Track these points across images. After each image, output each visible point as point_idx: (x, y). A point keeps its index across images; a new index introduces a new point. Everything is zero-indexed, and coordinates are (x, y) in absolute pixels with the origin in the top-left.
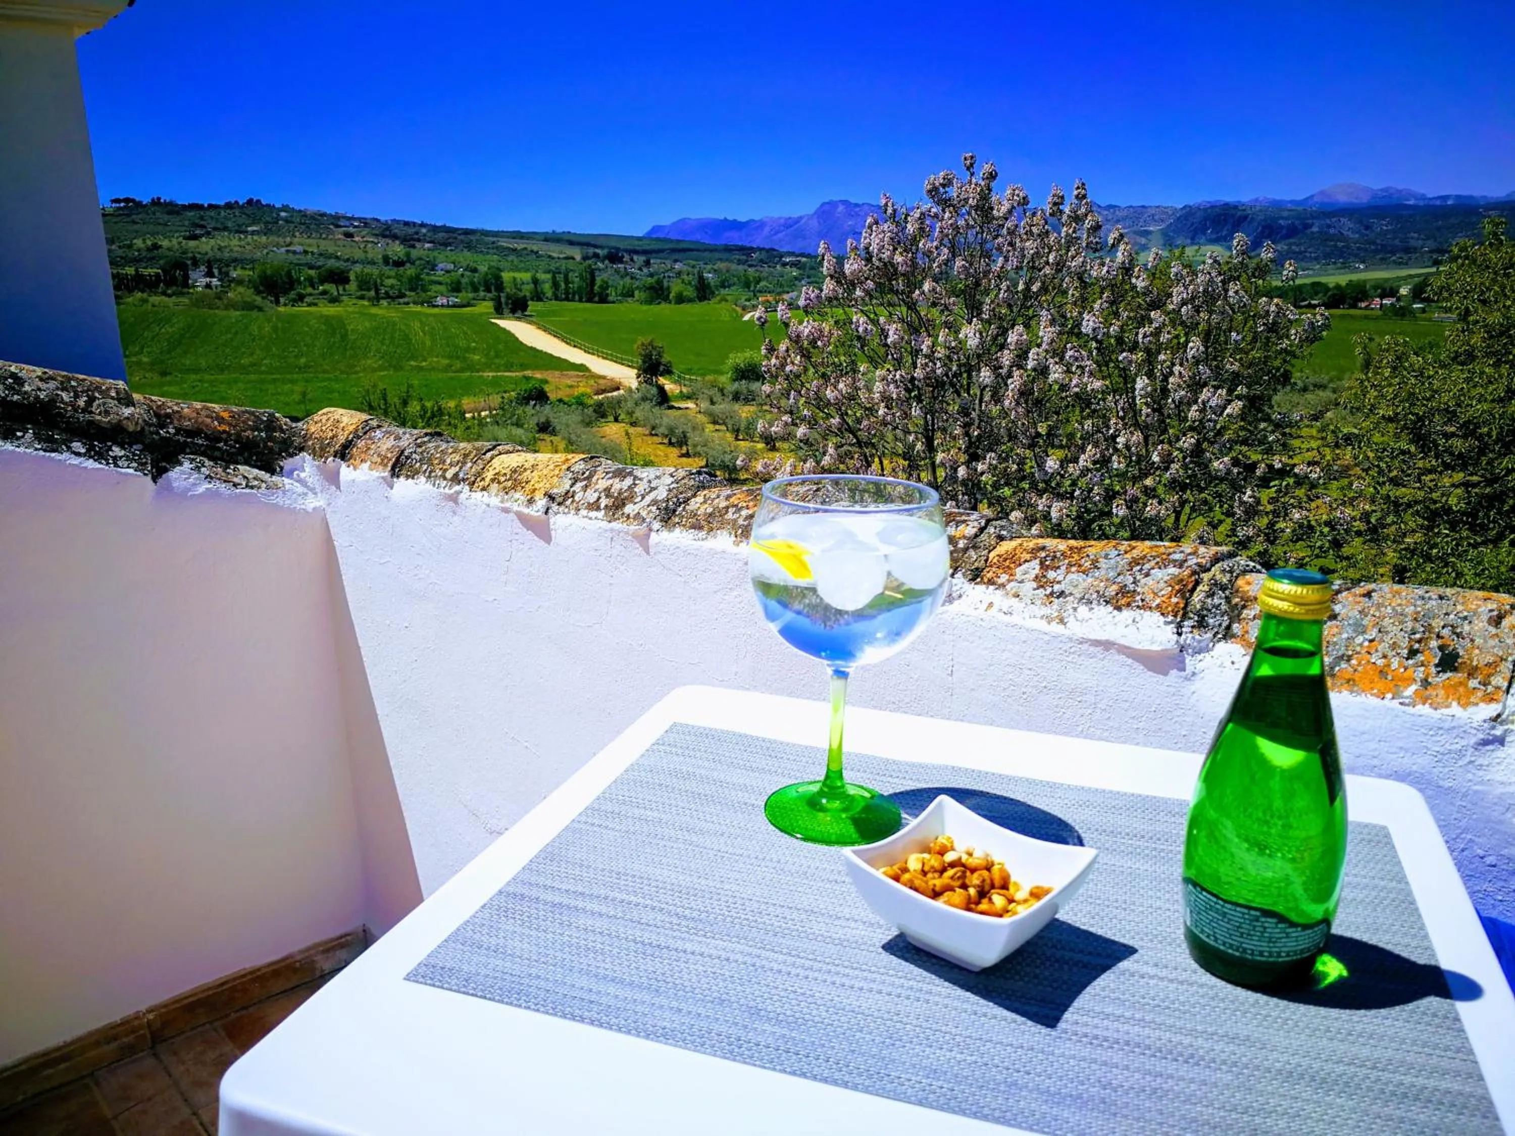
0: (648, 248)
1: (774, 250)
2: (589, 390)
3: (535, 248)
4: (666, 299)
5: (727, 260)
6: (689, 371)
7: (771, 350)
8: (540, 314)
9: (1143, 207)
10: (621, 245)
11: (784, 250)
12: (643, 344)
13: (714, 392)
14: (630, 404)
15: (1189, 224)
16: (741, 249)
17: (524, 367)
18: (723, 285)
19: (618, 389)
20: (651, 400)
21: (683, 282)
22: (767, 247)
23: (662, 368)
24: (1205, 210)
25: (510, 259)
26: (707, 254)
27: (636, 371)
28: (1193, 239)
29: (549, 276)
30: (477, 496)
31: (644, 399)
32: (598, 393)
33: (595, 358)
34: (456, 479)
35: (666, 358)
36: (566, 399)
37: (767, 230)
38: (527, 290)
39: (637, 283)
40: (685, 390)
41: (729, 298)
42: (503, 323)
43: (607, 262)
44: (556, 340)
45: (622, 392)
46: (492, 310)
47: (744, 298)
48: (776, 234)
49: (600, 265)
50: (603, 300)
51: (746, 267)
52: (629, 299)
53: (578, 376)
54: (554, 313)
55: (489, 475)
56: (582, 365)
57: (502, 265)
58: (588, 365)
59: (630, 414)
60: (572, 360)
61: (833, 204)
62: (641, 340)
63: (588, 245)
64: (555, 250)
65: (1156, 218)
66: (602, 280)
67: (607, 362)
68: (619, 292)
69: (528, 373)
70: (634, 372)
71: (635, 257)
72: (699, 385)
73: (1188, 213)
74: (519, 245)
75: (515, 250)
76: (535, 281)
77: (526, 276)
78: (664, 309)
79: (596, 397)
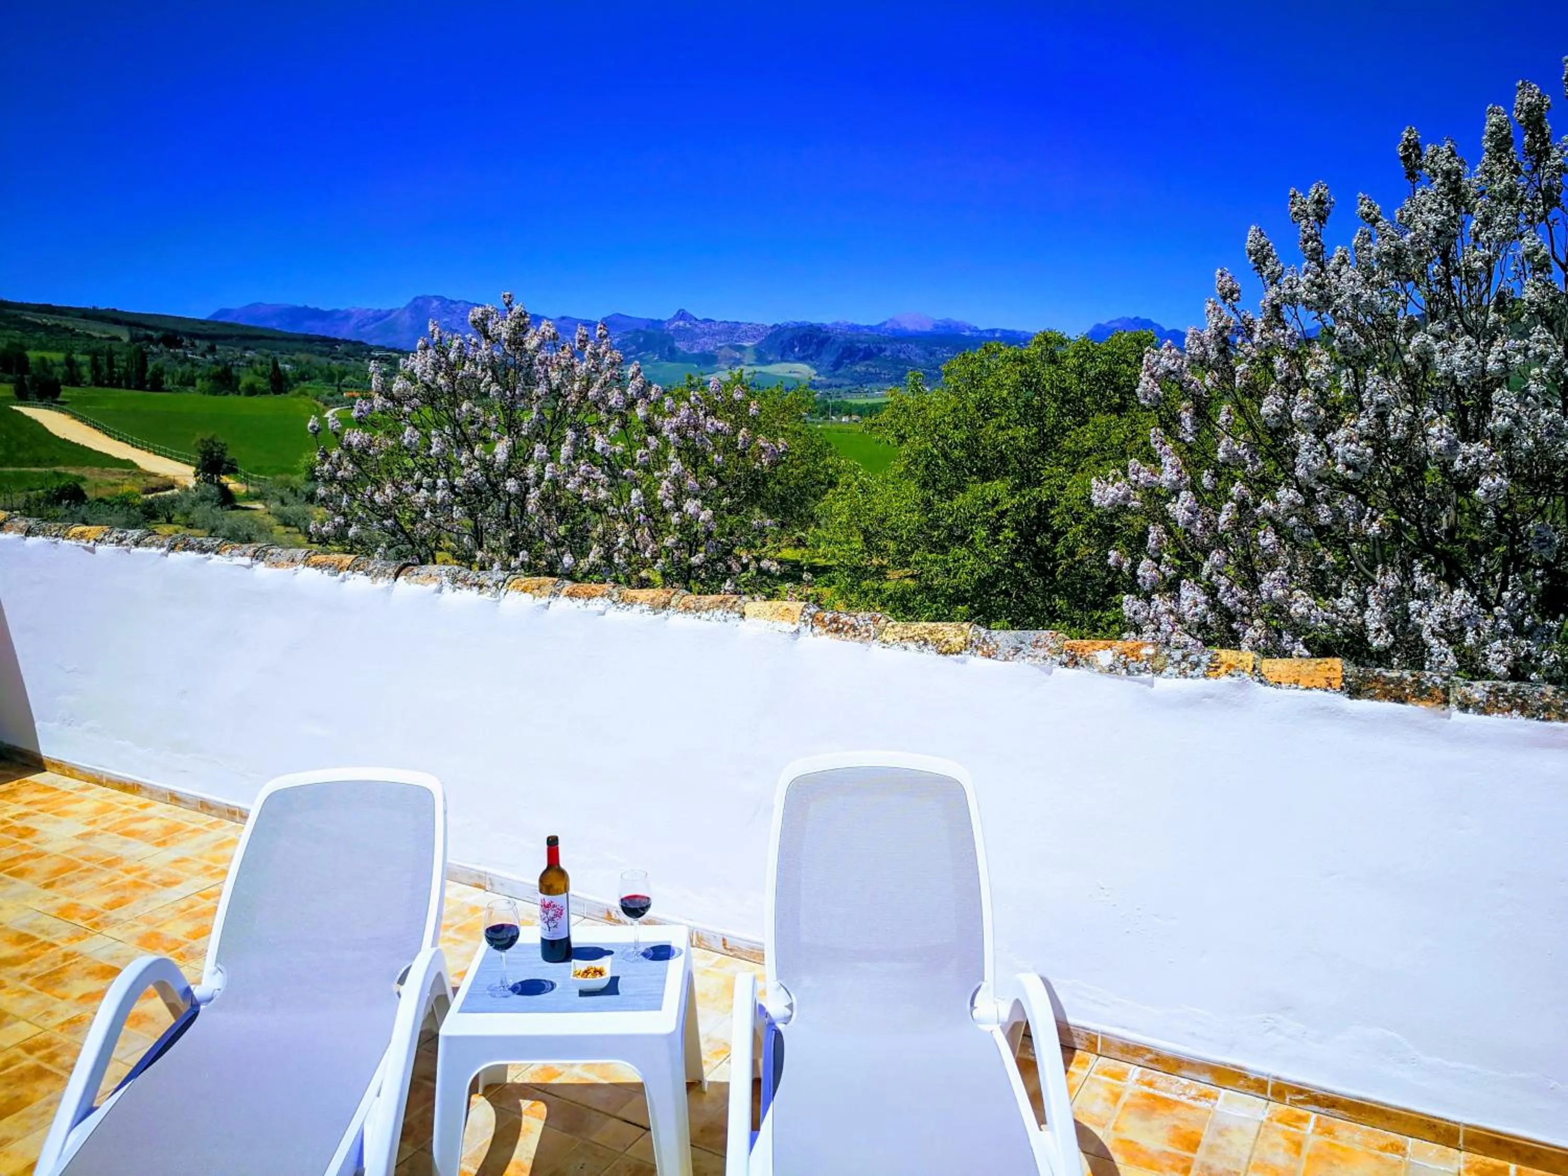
0: (214, 332)
1: (361, 343)
2: (136, 490)
3: (70, 325)
4: (235, 390)
5: (307, 351)
6: (258, 470)
7: (326, 456)
8: (77, 400)
9: (737, 323)
10: (180, 328)
11: (373, 343)
12: (202, 440)
13: (286, 492)
14: (186, 504)
15: (779, 341)
16: (324, 340)
17: (54, 461)
18: (303, 377)
19: (172, 487)
20: (212, 500)
21: (255, 372)
22: (354, 339)
23: (225, 466)
24: (793, 329)
25: (37, 335)
26: (284, 344)
27: (194, 469)
28: (782, 356)
29: (87, 358)
30: (66, 542)
31: (203, 499)
32: (147, 492)
33: (144, 453)
34: (56, 536)
35: (229, 456)
36: (108, 499)
37: (353, 321)
38: (59, 373)
39: (198, 372)
40: (251, 489)
41: (309, 392)
42: (28, 411)
43: (161, 345)
44: (96, 432)
45: (176, 491)
46: (13, 394)
47: (327, 392)
48: (364, 326)
49: (155, 350)
50: (157, 386)
51: (329, 359)
52: (190, 389)
53: (124, 473)
54: (91, 400)
55: (71, 534)
56: (128, 461)
57: (26, 342)
58: (135, 461)
59: (187, 514)
60: (116, 455)
61: (427, 300)
62: (199, 436)
63: (138, 325)
64: (97, 330)
65: (749, 334)
66: (156, 367)
67: (160, 458)
68: (177, 379)
69: (61, 469)
70: (191, 470)
71: (197, 342)
72: (267, 485)
73: (778, 330)
74: (49, 321)
75: (45, 325)
76: (70, 363)
77: (59, 357)
78: (232, 400)
79: (145, 497)
